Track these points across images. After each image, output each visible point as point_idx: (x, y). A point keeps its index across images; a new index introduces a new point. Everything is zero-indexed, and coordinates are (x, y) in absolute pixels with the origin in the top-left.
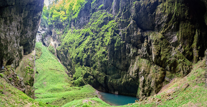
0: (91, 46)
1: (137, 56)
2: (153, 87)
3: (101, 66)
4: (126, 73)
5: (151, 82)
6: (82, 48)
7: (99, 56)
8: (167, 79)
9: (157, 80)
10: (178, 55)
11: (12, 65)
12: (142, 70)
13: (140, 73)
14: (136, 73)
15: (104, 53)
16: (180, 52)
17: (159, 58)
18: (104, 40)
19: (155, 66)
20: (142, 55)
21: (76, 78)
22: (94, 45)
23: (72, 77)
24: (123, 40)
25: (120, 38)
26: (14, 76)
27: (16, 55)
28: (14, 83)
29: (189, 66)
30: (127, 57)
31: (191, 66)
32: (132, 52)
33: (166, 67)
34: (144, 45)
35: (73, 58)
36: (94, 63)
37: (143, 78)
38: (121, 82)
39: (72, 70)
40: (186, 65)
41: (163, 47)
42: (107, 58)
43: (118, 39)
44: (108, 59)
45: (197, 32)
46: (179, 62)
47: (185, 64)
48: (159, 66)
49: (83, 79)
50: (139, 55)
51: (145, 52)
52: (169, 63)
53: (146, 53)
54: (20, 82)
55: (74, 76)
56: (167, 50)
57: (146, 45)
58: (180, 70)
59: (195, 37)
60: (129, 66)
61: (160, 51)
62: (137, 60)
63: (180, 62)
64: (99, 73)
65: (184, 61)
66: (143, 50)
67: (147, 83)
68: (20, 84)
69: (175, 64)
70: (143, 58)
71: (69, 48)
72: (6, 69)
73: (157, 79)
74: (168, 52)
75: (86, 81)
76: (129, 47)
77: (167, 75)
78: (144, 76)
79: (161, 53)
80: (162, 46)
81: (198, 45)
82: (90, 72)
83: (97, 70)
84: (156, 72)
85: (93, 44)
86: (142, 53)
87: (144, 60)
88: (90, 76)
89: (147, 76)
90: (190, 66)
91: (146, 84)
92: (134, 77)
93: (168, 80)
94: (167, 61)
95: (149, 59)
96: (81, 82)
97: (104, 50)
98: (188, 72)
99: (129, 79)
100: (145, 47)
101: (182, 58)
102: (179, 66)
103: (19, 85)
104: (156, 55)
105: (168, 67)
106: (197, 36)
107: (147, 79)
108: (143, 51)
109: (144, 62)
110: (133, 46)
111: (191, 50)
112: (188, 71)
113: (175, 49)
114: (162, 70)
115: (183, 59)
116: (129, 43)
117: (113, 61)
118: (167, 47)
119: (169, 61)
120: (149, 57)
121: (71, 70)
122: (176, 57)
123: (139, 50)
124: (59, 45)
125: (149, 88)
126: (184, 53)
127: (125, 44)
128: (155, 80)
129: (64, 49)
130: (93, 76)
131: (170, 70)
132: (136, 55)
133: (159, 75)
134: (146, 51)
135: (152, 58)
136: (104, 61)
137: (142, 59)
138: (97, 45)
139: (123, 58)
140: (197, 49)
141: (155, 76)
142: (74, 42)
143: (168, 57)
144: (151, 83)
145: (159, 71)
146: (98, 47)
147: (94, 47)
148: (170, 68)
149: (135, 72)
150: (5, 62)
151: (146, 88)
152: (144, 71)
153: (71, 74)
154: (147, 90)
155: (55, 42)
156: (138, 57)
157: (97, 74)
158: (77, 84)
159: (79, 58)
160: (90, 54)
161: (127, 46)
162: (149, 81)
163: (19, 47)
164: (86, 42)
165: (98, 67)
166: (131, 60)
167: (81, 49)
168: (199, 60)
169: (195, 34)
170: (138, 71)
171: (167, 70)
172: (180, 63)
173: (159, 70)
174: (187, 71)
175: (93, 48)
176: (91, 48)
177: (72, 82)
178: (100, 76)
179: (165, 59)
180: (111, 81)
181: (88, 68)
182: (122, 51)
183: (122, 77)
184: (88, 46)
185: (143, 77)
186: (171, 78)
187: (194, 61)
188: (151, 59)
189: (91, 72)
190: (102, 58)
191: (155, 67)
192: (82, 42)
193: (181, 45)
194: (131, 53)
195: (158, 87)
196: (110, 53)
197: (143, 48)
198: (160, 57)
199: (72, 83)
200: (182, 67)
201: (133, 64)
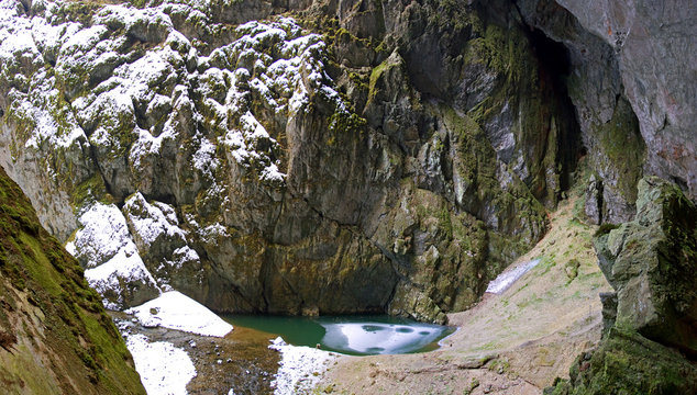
1: (403, 178)
4: (361, 237)
5: (460, 263)
8: (493, 252)
10: (516, 188)
12: (431, 228)
13: (423, 236)
14: (409, 238)
16: (520, 177)
17: (476, 193)
19: (460, 216)
20: (423, 177)
24: (359, 114)
29: (543, 217)
30: (368, 179)
31: (546, 217)
33: (489, 219)
34: (430, 146)
37: (434, 252)
40: (536, 214)
41: (481, 161)
45: (554, 126)
46: (520, 205)
47: (533, 212)
48: (473, 215)
50: (411, 174)
51: (436, 169)
53: (437, 173)
56: (490, 169)
57: (440, 150)
58: (524, 227)
59: (551, 138)
61: (475, 171)
62: (407, 192)
63: (524, 205)
65: (530, 202)
66: (427, 160)
67: (446, 266)
69: (510, 211)
70: (425, 186)
74: (493, 177)
76: (380, 145)
77: (492, 241)
78: (437, 247)
79: (479, 177)
80: (479, 156)
81: (557, 160)
84: (468, 235)
86: (422, 171)
87: (428, 194)
89: (447, 245)
91: (442, 271)
94: (495, 201)
95: (443, 193)
98: (544, 232)
99: (370, 257)
100: (436, 156)
101: (527, 195)
102: (522, 217)
104: (470, 184)
105: (495, 218)
106: (555, 135)
107: (450, 255)
108: (427, 166)
109: (427, 199)
110: (389, 141)
111: (543, 173)
112: (542, 228)
113: (506, 168)
114: (482, 228)
115: (529, 199)
116: (377, 130)
118: (489, 162)
120: (444, 187)
122: (512, 190)
123: (412, 159)
125: (452, 283)
126: (528, 181)
131: (500, 229)
132: (401, 173)
133: (477, 242)
134: (439, 168)
135: (455, 190)
137: (421, 191)
139: (354, 180)
140: (557, 172)
143: (495, 190)
144: (459, 267)
145: (476, 230)
148: (500, 221)
149: (404, 235)
151: (444, 283)
154: (447, 288)
156: (407, 183)
161: (372, 137)
162: (453, 260)
166: (385, 190)
168: (562, 199)
169: (549, 129)
170: (413, 229)
171: (492, 228)
172: (522, 208)
173: (474, 226)
174: (539, 230)
179: (489, 197)
185: (433, 248)
187: (550, 203)
188: (451, 194)
191: (463, 220)
193: (521, 159)
194: (387, 165)
197: (427, 156)
198: (477, 190)
200: (529, 218)
201: (390, 205)
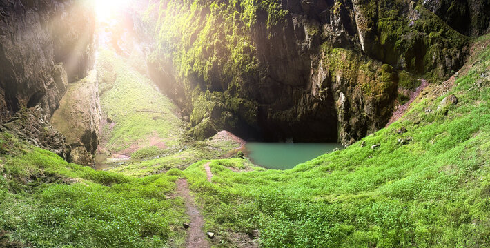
0: (217, 40)
1: (321, 44)
2: (369, 115)
3: (246, 85)
4: (304, 93)
5: (363, 104)
6: (198, 47)
7: (236, 61)
8: (402, 91)
9: (378, 97)
10: (425, 23)
11: (36, 107)
12: (339, 78)
13: (335, 86)
14: (326, 89)
15: (246, 50)
16: (431, 11)
17: (377, 39)
18: (243, 16)
19: (369, 63)
20: (334, 38)
21: (197, 122)
22: (224, 35)
23: (188, 121)
24: (284, 8)
25: (275, 4)
26: (37, 127)
27: (49, 84)
28: (38, 141)
29: (460, 48)
30: (299, 52)
31: (465, 48)
32: (309, 36)
33: (396, 61)
34: (333, 10)
35: (183, 75)
36: (230, 79)
37: (342, 97)
38: (296, 114)
39: (187, 105)
40: (450, 47)
41: (382, 7)
42: (256, 63)
43: (272, 5)
44: (256, 65)
46: (430, 40)
47: (446, 45)
48: (379, 60)
49: (210, 122)
50: (326, 39)
51: (340, 29)
52: (402, 47)
53: (342, 31)
54: (52, 137)
55: (192, 117)
56: (393, 12)
57: (338, 10)
58: (436, 64)
60: (309, 73)
61: (375, 19)
62: (323, 54)
63: (433, 39)
64: (244, 102)
65: (443, 35)
66: (334, 23)
67: (354, 107)
68: (52, 142)
69: (419, 48)
70: (337, 45)
71: (174, 53)
72: (21, 113)
73: (376, 94)
74: (396, 19)
75: (217, 124)
76: (301, 24)
77: (401, 81)
78: (345, 94)
79: (380, 23)
80: (380, 3)
82: (224, 102)
83: (238, 95)
84: (374, 79)
85: (221, 34)
86: (333, 33)
87: (339, 51)
88: (225, 113)
89: (352, 90)
90: (462, 46)
91: (352, 112)
92: (322, 98)
93: (406, 94)
94: (398, 43)
95: (351, 47)
96: (207, 129)
97: (246, 44)
98: (458, 65)
99: (312, 105)
100: (337, 17)
101: (439, 28)
102: (433, 53)
103: (49, 143)
104: (368, 32)
105: (402, 59)
107: (354, 98)
108: (335, 28)
109: (341, 56)
110: (308, 18)
112: (456, 61)
113: (415, 5)
114: (388, 70)
115: (441, 31)
116: (299, 14)
117: (270, 68)
118: (392, 5)
119: (402, 44)
120: (350, 41)
121: (185, 107)
122: (421, 27)
123: (326, 26)
124: (152, 50)
125: (360, 120)
127: (289, 17)
128: (374, 100)
129: (163, 56)
130: (232, 111)
131: (409, 68)
132: (318, 40)
133: (382, 84)
134: (342, 27)
135: (359, 41)
136: (249, 71)
137: (334, 50)
138: (230, 33)
139: (291, 56)
141: (370, 88)
142: (182, 35)
143: (398, 32)
144: (363, 107)
145: (381, 74)
146: (232, 38)
147: (225, 40)
148: (408, 61)
149: (323, 87)
150: (22, 100)
151: (354, 121)
152: (343, 80)
153: (186, 115)
154: (356, 124)
155: (143, 44)
156: (324, 47)
157: (240, 104)
158: (200, 134)
159: (196, 74)
160: (217, 60)
161: (294, 21)
162: (358, 102)
163: (52, 66)
164: (206, 31)
165: (239, 88)
166: (311, 57)
167: (197, 50)
170: (328, 81)
171: (401, 69)
172: (432, 44)
173: (379, 70)
174: (453, 63)
175: (223, 43)
176: (217, 43)
177: (189, 132)
178: (247, 108)
179: (392, 39)
180: (273, 117)
181: (218, 93)
182: (284, 37)
183: (297, 103)
184: (210, 40)
185: (342, 94)
186: (413, 87)
187: (475, 31)
188: (357, 46)
189: (227, 103)
190: (243, 64)
191: (369, 67)
192: (198, 32)
194: (307, 37)
195: (383, 114)
196: (259, 49)
197: (333, 20)
198: (379, 35)
199: (190, 135)
200: (441, 52)
201: (316, 67)
